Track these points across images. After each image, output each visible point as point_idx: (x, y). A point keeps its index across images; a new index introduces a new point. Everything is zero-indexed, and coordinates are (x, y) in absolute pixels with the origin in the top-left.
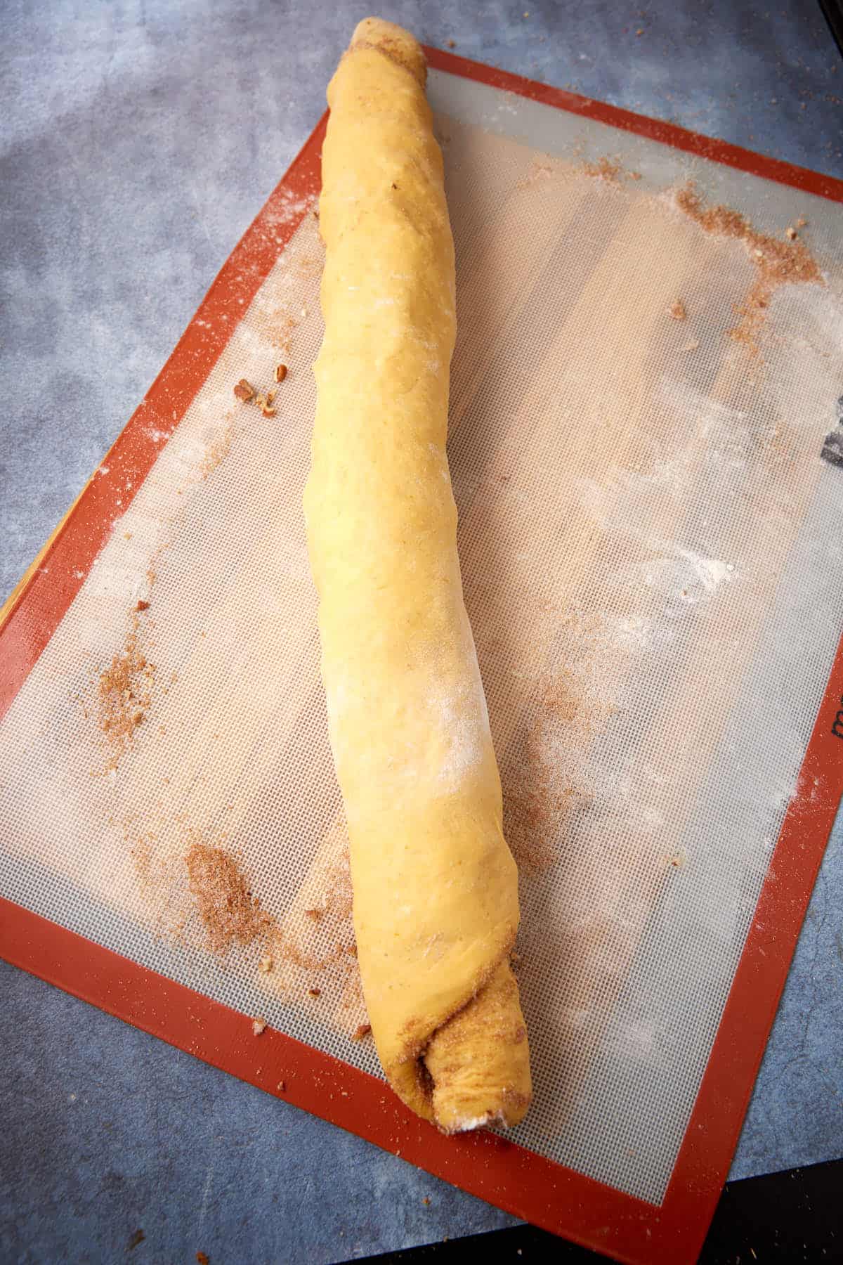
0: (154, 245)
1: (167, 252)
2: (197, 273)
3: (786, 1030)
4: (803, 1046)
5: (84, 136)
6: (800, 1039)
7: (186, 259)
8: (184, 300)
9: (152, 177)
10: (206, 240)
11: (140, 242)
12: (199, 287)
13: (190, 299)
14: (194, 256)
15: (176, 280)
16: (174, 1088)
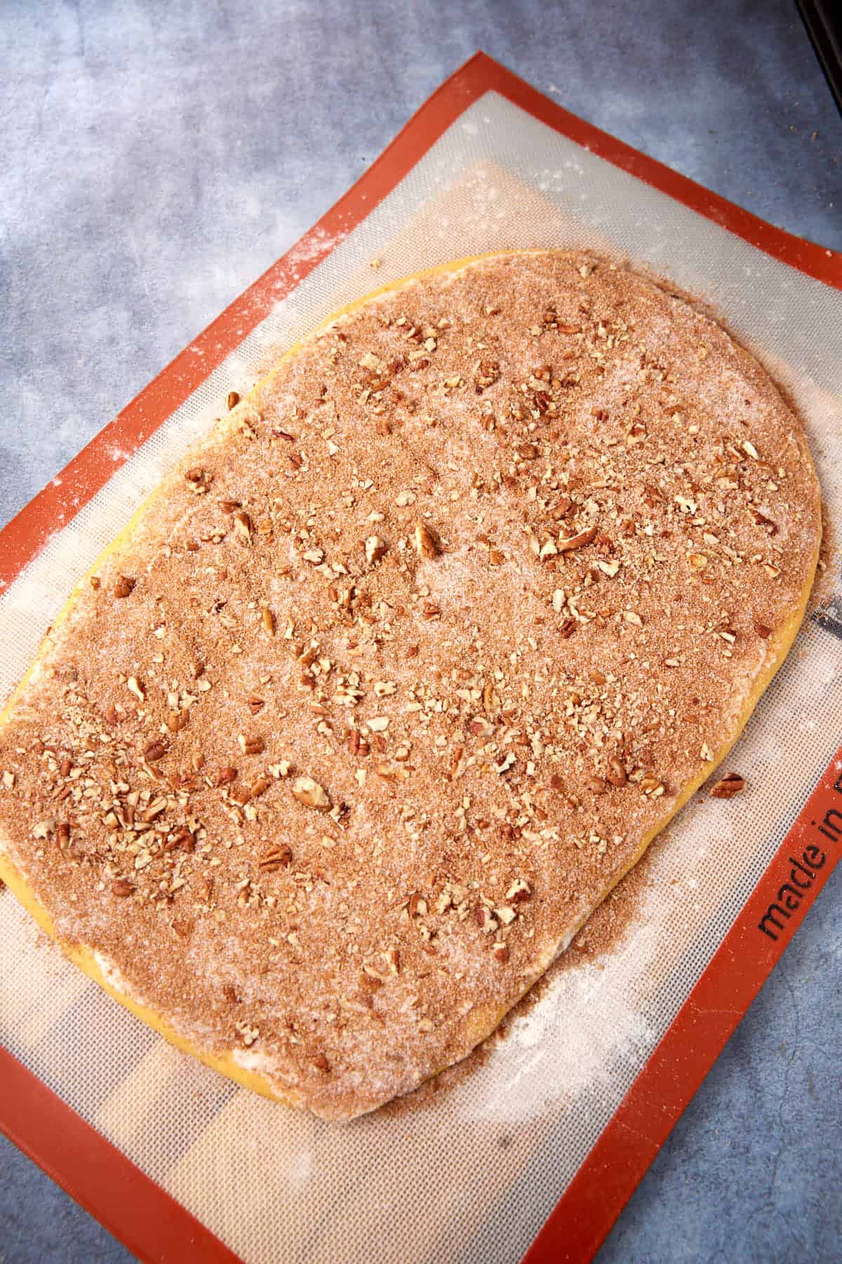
0: (89, 302)
1: (103, 309)
2: (135, 333)
3: (752, 1176)
4: (770, 1193)
5: (16, 180)
6: (767, 1186)
7: (123, 316)
8: (120, 363)
9: (87, 225)
10: (144, 296)
11: (74, 298)
12: (136, 348)
13: (127, 362)
14: (131, 314)
15: (112, 341)
16: (98, 1241)
